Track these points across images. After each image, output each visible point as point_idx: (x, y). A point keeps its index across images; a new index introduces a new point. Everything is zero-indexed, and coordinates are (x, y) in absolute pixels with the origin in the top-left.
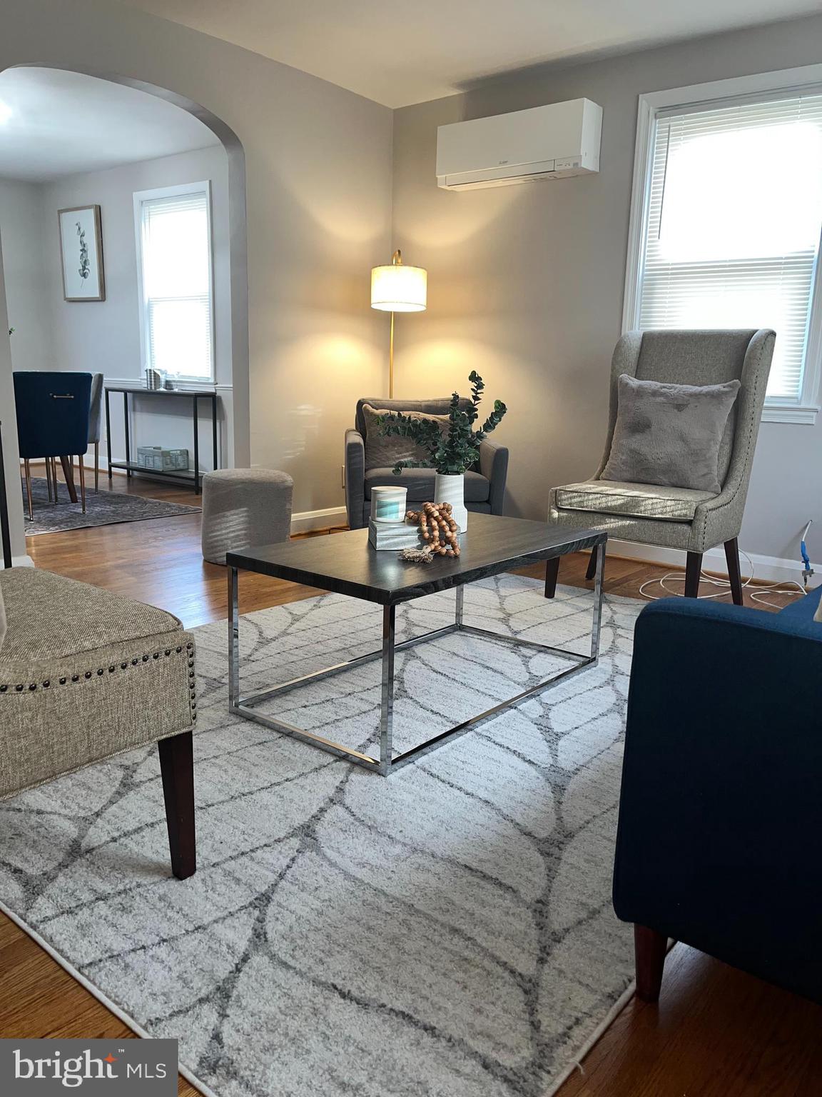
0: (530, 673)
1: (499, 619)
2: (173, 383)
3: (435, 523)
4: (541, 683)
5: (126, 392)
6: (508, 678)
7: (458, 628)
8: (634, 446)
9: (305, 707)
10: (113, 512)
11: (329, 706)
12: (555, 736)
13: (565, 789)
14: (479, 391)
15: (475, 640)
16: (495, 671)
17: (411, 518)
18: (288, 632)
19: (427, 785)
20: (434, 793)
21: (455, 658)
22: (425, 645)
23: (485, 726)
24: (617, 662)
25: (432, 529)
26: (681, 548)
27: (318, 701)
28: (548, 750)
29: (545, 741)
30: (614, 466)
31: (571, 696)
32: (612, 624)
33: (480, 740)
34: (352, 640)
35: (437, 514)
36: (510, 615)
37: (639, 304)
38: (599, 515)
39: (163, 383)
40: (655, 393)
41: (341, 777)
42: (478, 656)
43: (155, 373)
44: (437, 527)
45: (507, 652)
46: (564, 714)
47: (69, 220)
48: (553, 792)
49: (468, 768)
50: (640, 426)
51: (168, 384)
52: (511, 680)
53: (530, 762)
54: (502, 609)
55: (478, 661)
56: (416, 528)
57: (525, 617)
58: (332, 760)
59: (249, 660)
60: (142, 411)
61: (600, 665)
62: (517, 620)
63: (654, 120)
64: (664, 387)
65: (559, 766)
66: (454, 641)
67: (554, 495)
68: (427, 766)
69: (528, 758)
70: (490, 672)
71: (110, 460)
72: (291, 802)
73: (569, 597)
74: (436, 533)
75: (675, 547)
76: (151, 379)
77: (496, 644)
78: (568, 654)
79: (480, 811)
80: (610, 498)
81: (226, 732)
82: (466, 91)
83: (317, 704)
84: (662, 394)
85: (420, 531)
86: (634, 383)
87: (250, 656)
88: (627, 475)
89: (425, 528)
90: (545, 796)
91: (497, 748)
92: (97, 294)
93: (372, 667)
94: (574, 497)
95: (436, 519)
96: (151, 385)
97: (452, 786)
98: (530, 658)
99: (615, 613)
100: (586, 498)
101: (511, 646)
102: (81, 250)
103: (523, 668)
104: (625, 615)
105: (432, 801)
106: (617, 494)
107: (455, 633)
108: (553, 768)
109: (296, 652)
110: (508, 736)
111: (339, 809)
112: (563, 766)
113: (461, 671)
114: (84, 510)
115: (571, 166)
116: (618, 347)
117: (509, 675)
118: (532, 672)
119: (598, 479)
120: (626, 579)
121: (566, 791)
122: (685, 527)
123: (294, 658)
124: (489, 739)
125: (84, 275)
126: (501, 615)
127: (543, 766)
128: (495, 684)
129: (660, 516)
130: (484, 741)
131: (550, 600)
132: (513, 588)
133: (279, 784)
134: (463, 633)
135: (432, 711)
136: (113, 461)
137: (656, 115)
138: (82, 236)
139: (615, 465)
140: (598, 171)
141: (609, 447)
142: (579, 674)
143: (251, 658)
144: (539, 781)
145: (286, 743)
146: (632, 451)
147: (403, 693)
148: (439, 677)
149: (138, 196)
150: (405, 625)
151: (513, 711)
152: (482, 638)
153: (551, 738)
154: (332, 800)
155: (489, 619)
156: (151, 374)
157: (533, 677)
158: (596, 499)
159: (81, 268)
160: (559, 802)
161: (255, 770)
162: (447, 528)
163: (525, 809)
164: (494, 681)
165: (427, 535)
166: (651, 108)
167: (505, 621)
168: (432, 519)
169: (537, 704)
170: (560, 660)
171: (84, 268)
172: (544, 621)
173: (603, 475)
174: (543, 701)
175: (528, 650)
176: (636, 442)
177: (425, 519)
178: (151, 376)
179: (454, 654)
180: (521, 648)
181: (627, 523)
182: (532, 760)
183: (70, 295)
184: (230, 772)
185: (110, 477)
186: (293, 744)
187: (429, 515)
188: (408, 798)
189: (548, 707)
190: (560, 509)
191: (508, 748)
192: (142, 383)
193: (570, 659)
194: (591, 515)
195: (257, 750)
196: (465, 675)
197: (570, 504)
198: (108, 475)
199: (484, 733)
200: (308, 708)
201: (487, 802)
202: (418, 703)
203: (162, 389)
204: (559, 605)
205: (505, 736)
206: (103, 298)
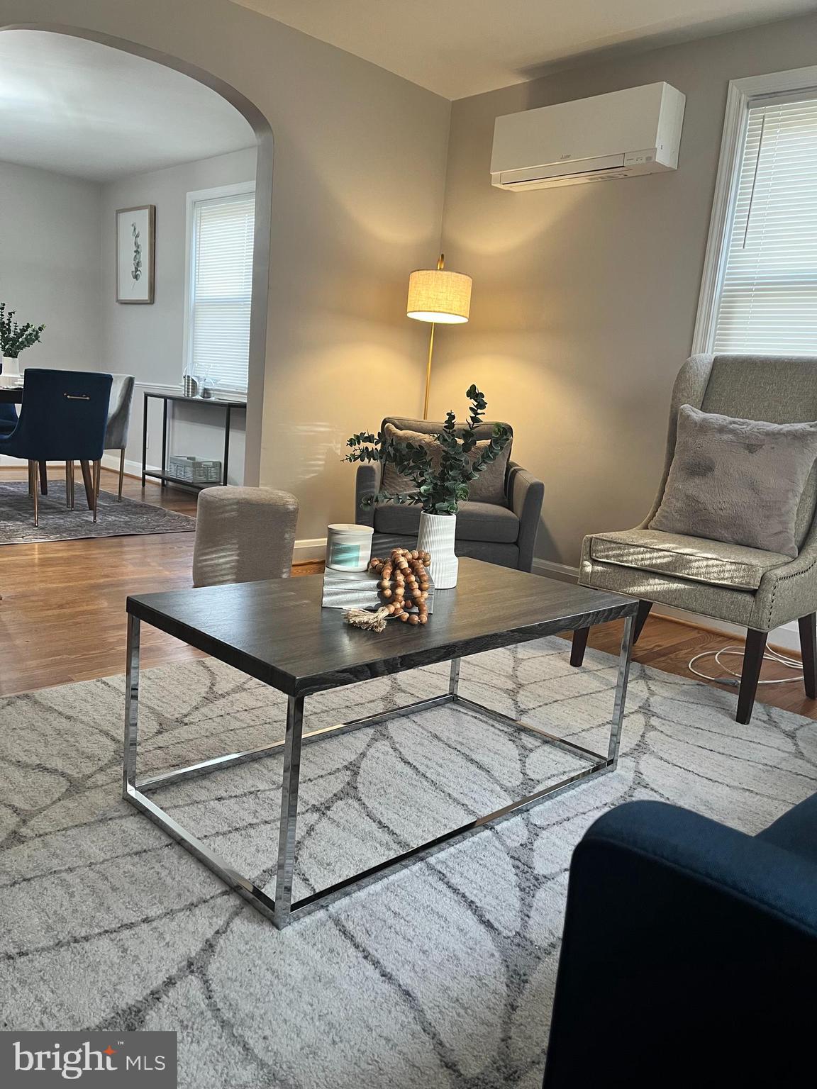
0: (524, 774)
1: (507, 691)
2: (211, 392)
3: (401, 578)
4: (536, 791)
5: (166, 398)
6: (494, 778)
7: (452, 699)
8: (691, 491)
9: (219, 799)
10: (126, 523)
11: (250, 802)
12: (533, 881)
13: (526, 981)
14: (479, 411)
15: (467, 718)
16: (480, 767)
17: (374, 568)
18: (246, 686)
19: (332, 951)
20: (337, 967)
21: (436, 742)
22: (404, 720)
23: (442, 855)
24: (642, 768)
25: (394, 586)
26: (741, 623)
27: (238, 792)
28: (518, 905)
29: (518, 889)
30: (666, 514)
31: (570, 815)
32: (646, 710)
33: (430, 878)
34: (317, 705)
35: (405, 565)
36: (521, 686)
37: (714, 323)
38: (641, 573)
39: (201, 391)
40: (722, 429)
41: (219, 922)
42: (464, 741)
43: (193, 380)
44: (403, 583)
45: (504, 739)
46: (554, 844)
47: (126, 220)
48: (507, 986)
49: (399, 925)
50: (700, 469)
51: (206, 392)
52: (497, 782)
53: (488, 925)
54: (513, 677)
55: (464, 750)
56: (376, 582)
57: (540, 691)
58: (219, 891)
59: (182, 722)
60: (181, 419)
61: (619, 770)
62: (529, 694)
63: (746, 111)
64: (734, 423)
65: (528, 936)
66: (442, 720)
67: (588, 544)
68: (343, 917)
69: (488, 917)
70: (473, 768)
71: (144, 468)
72: (133, 962)
73: (600, 667)
74: (401, 591)
75: (733, 621)
76: (188, 386)
77: (493, 726)
78: (580, 751)
79: (393, 1009)
80: (655, 554)
81: (103, 830)
82: (531, 79)
83: (236, 796)
84: (733, 431)
85: (380, 587)
86: (698, 415)
87: (186, 716)
88: (679, 526)
89: (387, 583)
90: (495, 992)
91: (449, 893)
92: (146, 297)
93: (328, 746)
94: (612, 549)
95: (403, 571)
96: (188, 392)
97: (366, 957)
98: (531, 750)
99: (652, 693)
100: (626, 551)
101: (511, 730)
102: (135, 252)
103: (518, 766)
104: (665, 698)
105: (330, 983)
106: (664, 549)
107: (446, 705)
108: (517, 940)
109: (243, 716)
110: (471, 875)
111: (194, 981)
112: (533, 937)
113: (437, 764)
114: (95, 518)
115: (644, 161)
116: (683, 372)
117: (496, 774)
118: (528, 772)
119: (646, 528)
120: (675, 649)
121: (527, 986)
122: (748, 598)
123: (236, 725)
124: (442, 877)
125: (136, 277)
126: (510, 685)
127: (506, 933)
128: (476, 787)
129: (717, 581)
130: (433, 880)
131: (576, 670)
132: (535, 649)
133: (131, 926)
134: (455, 707)
135: (380, 823)
136: (148, 468)
137: (748, 104)
138: (137, 237)
139: (667, 512)
140: (676, 168)
141: (663, 491)
142: (589, 781)
143: (186, 720)
144: (492, 960)
145: (171, 856)
146: (687, 497)
147: (352, 792)
148: (407, 769)
149: (191, 196)
150: (388, 688)
151: (488, 833)
152: (478, 715)
153: (528, 884)
154: (190, 964)
155: (493, 689)
156: (189, 380)
157: (528, 781)
158: (639, 553)
159: (134, 270)
160: (512, 1006)
161: (111, 898)
162: (416, 585)
163: (459, 1015)
164: (474, 783)
165: (388, 592)
166: (743, 96)
167: (512, 694)
168: (398, 572)
169: (522, 824)
170: (569, 758)
171: (137, 270)
172: (562, 697)
173: (652, 523)
174: (531, 820)
175: (531, 739)
176: (694, 487)
177: (389, 572)
178: (188, 383)
179: (436, 737)
180: (523, 736)
181: (675, 586)
182: (492, 921)
183: (122, 297)
184: (77, 899)
185: (144, 485)
186: (180, 857)
187: (396, 566)
188: (297, 972)
189: (535, 830)
190: (594, 562)
191: (464, 896)
192: (179, 390)
193: (582, 757)
194: (631, 572)
195: (127, 865)
196: (440, 770)
197: (607, 557)
198: (141, 482)
199: (439, 867)
200: (222, 802)
201: (407, 993)
202: (365, 807)
203: (198, 397)
204: (585, 677)
205: (465, 874)
206: (152, 301)
